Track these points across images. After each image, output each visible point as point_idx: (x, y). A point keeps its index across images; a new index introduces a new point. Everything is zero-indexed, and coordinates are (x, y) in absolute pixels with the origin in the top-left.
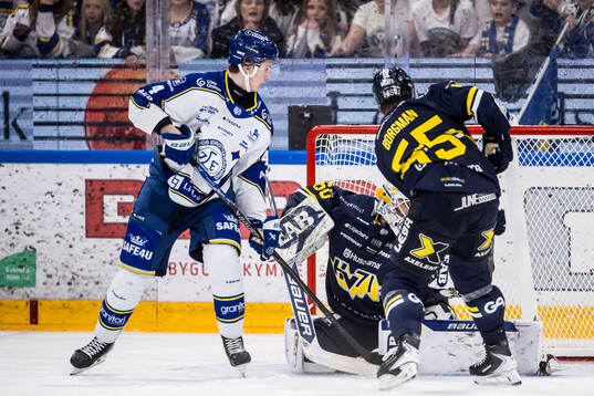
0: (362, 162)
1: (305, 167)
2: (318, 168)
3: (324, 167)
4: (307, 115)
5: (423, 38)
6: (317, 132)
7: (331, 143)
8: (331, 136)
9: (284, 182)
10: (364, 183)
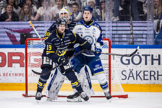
0: (39, 47)
1: (25, 49)
2: (28, 49)
3: (29, 49)
4: (25, 36)
5: (55, 16)
6: (28, 40)
7: (31, 43)
8: (31, 41)
9: (19, 53)
10: (39, 53)
